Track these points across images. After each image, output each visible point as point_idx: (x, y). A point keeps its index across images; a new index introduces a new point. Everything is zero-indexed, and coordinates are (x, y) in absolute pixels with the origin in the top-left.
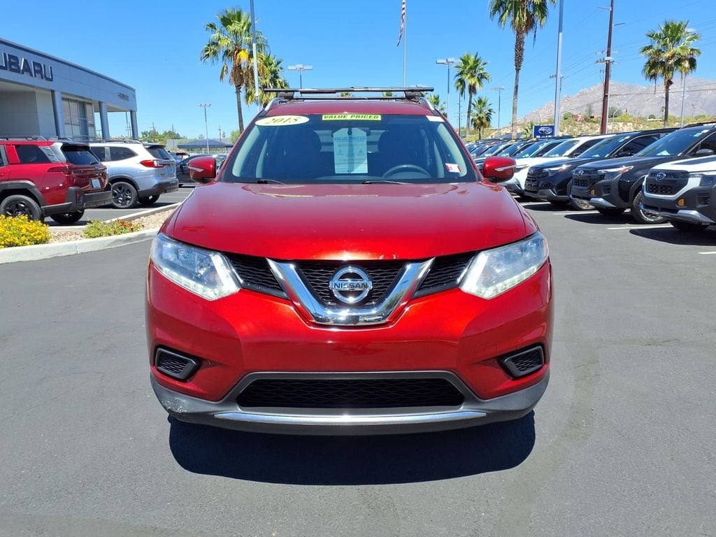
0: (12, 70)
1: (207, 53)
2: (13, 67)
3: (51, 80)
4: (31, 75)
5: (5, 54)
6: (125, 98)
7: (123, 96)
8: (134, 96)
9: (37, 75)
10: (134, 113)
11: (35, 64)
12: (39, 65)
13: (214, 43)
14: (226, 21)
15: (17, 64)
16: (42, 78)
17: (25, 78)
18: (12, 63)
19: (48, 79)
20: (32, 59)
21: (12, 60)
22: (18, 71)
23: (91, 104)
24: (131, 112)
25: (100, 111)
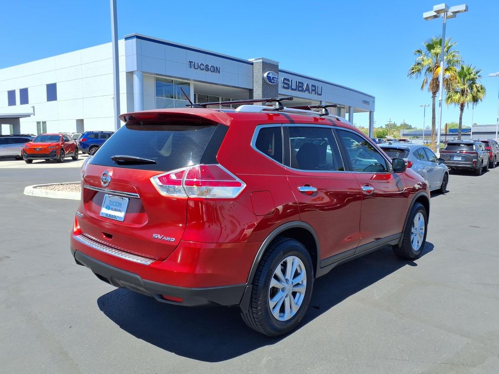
0: (299, 91)
1: (413, 71)
2: (300, 89)
3: (321, 95)
4: (310, 93)
5: (296, 82)
6: (367, 103)
7: (365, 102)
8: (374, 102)
9: (313, 92)
10: (372, 113)
11: (312, 86)
12: (315, 86)
13: (418, 64)
14: (430, 47)
15: (302, 87)
16: (315, 94)
17: (306, 95)
18: (299, 87)
19: (318, 94)
20: (311, 83)
21: (300, 85)
22: (302, 91)
23: (344, 108)
24: (370, 112)
25: (349, 112)
